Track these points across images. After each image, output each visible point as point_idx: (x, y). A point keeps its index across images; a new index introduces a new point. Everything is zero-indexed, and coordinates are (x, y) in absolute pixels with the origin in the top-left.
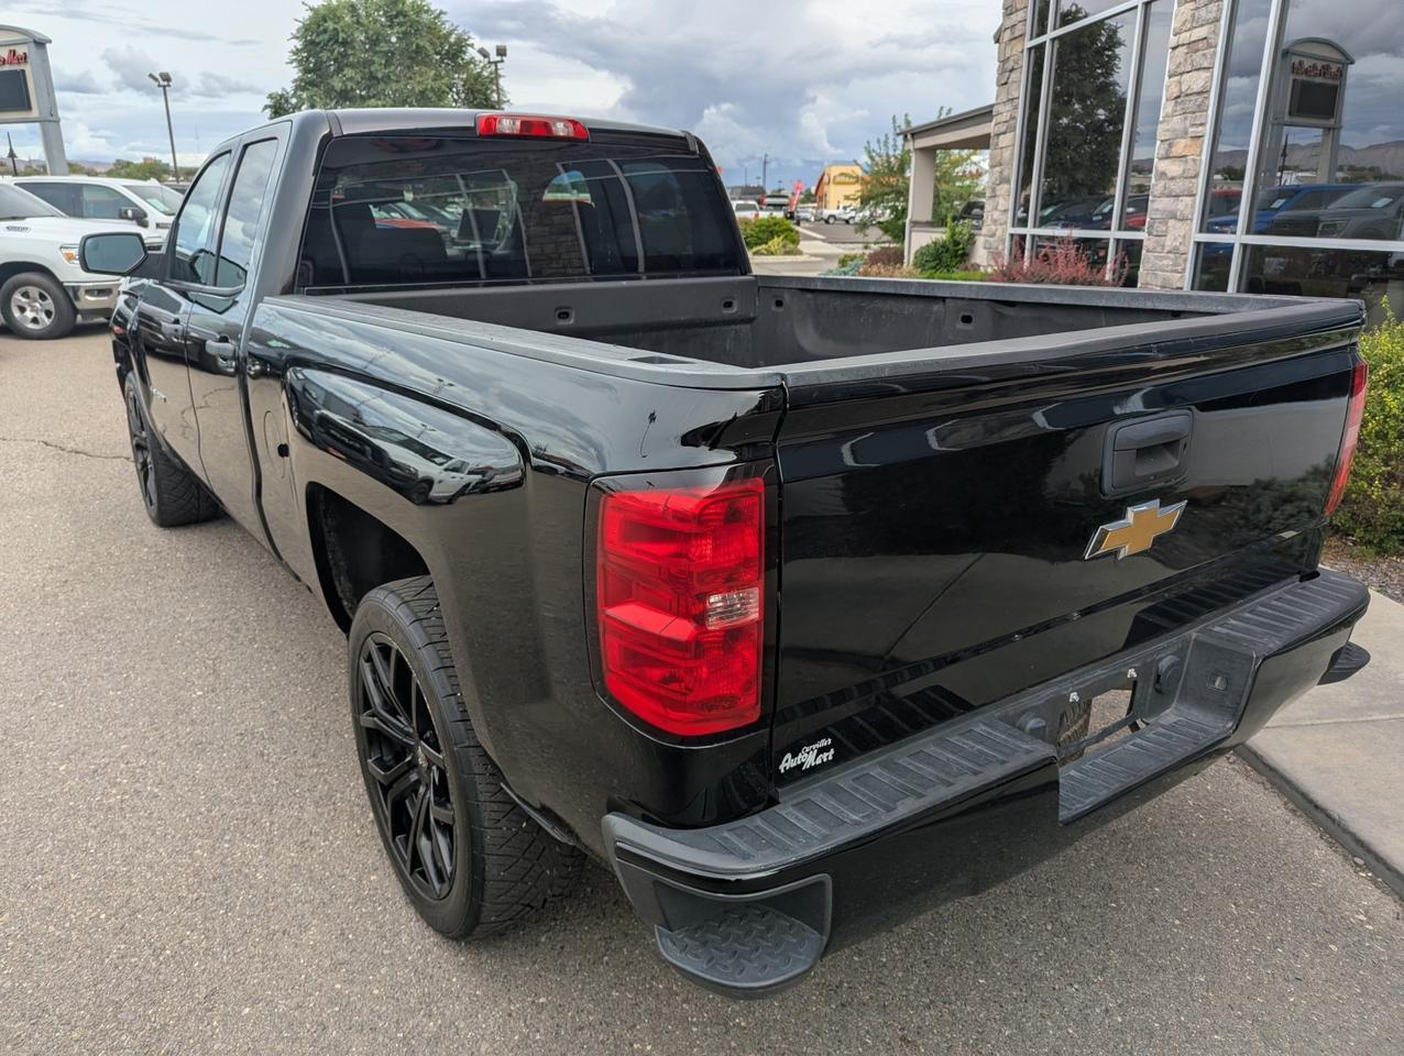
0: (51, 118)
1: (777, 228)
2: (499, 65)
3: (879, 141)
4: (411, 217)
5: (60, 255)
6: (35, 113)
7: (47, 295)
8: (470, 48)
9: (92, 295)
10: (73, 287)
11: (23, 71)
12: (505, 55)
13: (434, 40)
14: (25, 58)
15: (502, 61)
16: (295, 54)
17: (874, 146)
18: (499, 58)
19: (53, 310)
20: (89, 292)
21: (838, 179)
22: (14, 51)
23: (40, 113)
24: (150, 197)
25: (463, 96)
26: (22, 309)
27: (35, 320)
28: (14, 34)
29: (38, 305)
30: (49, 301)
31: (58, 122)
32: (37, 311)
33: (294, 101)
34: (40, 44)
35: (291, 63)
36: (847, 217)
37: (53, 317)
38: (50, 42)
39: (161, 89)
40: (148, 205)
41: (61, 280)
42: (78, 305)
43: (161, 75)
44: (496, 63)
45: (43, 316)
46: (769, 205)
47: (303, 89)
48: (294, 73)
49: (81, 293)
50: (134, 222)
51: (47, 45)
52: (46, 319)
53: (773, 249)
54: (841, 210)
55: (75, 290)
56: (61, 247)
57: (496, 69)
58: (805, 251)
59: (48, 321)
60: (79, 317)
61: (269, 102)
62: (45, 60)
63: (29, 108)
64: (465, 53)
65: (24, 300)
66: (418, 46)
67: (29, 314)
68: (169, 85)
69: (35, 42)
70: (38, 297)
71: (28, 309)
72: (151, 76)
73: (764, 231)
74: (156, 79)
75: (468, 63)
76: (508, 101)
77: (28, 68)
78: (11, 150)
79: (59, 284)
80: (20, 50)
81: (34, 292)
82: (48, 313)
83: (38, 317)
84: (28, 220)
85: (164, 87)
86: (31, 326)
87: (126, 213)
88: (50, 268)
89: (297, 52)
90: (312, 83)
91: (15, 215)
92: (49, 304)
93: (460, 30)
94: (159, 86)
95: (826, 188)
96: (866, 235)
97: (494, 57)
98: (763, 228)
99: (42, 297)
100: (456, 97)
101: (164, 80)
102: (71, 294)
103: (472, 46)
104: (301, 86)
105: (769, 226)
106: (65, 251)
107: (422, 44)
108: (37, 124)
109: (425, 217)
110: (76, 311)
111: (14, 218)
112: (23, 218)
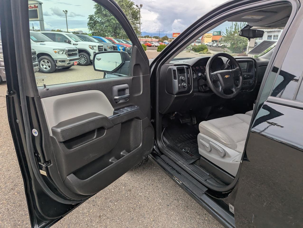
0: (42, 20)
1: (203, 47)
2: (140, 9)
3: (229, 27)
4: (123, 43)
5: (53, 52)
6: (39, 19)
7: (49, 61)
8: (134, 5)
9: (61, 62)
10: (56, 60)
11: (37, 10)
12: (142, 6)
13: (126, 3)
14: (37, 7)
15: (141, 8)
16: (95, 6)
17: (228, 28)
18: (141, 7)
19: (51, 66)
20: (60, 61)
21: (207, 36)
22: (35, 5)
23: (40, 19)
24: (72, 37)
25: (131, 16)
26: (43, 65)
27: (46, 68)
28: (35, 2)
29: (47, 64)
30: (50, 63)
31: (43, 21)
32: (46, 66)
33: (95, 17)
34: (41, 4)
35: (94, 8)
36: (210, 45)
37: (50, 68)
38: (43, 3)
39: (65, 14)
40: (71, 39)
41: (53, 58)
42: (57, 64)
43: (65, 11)
44: (140, 8)
45: (48, 67)
46: (197, 42)
47: (97, 14)
48: (95, 10)
49: (58, 61)
50: (68, 43)
51: (42, 4)
52: (48, 68)
53: (204, 52)
54: (209, 43)
55: (56, 61)
56: (53, 49)
57: (140, 10)
58: (212, 53)
59: (49, 69)
60: (57, 67)
61: (89, 17)
62: (41, 7)
63: (38, 18)
64: (132, 6)
65: (43, 63)
66: (122, 4)
67: (44, 67)
68: (67, 13)
69: (40, 3)
70: (47, 62)
71: (44, 65)
72: (63, 11)
73: (200, 48)
74: (64, 12)
75: (133, 8)
76: (141, 17)
77: (38, 9)
78: (33, 27)
79: (53, 59)
80: (36, 5)
81: (46, 61)
82: (49, 67)
83: (47, 67)
84: (45, 42)
85: (66, 13)
86: (45, 70)
87: (66, 41)
88: (51, 55)
89: (96, 6)
90: (99, 13)
91: (42, 41)
92: (50, 64)
93: (131, 1)
94: (65, 13)
95: (204, 38)
96: (224, 49)
97: (139, 7)
98: (200, 47)
99: (48, 62)
100: (129, 16)
101: (66, 12)
102: (55, 61)
103: (134, 4)
104: (96, 13)
105: (201, 47)
106: (54, 50)
107: (123, 4)
108: (39, 21)
109: (126, 43)
110: (56, 66)
111: (42, 42)
112: (44, 42)
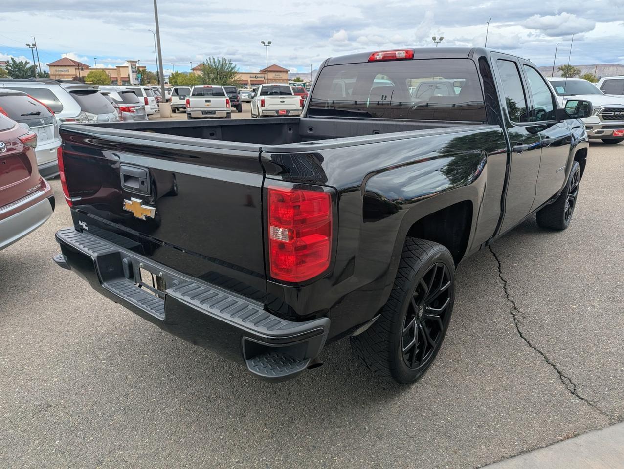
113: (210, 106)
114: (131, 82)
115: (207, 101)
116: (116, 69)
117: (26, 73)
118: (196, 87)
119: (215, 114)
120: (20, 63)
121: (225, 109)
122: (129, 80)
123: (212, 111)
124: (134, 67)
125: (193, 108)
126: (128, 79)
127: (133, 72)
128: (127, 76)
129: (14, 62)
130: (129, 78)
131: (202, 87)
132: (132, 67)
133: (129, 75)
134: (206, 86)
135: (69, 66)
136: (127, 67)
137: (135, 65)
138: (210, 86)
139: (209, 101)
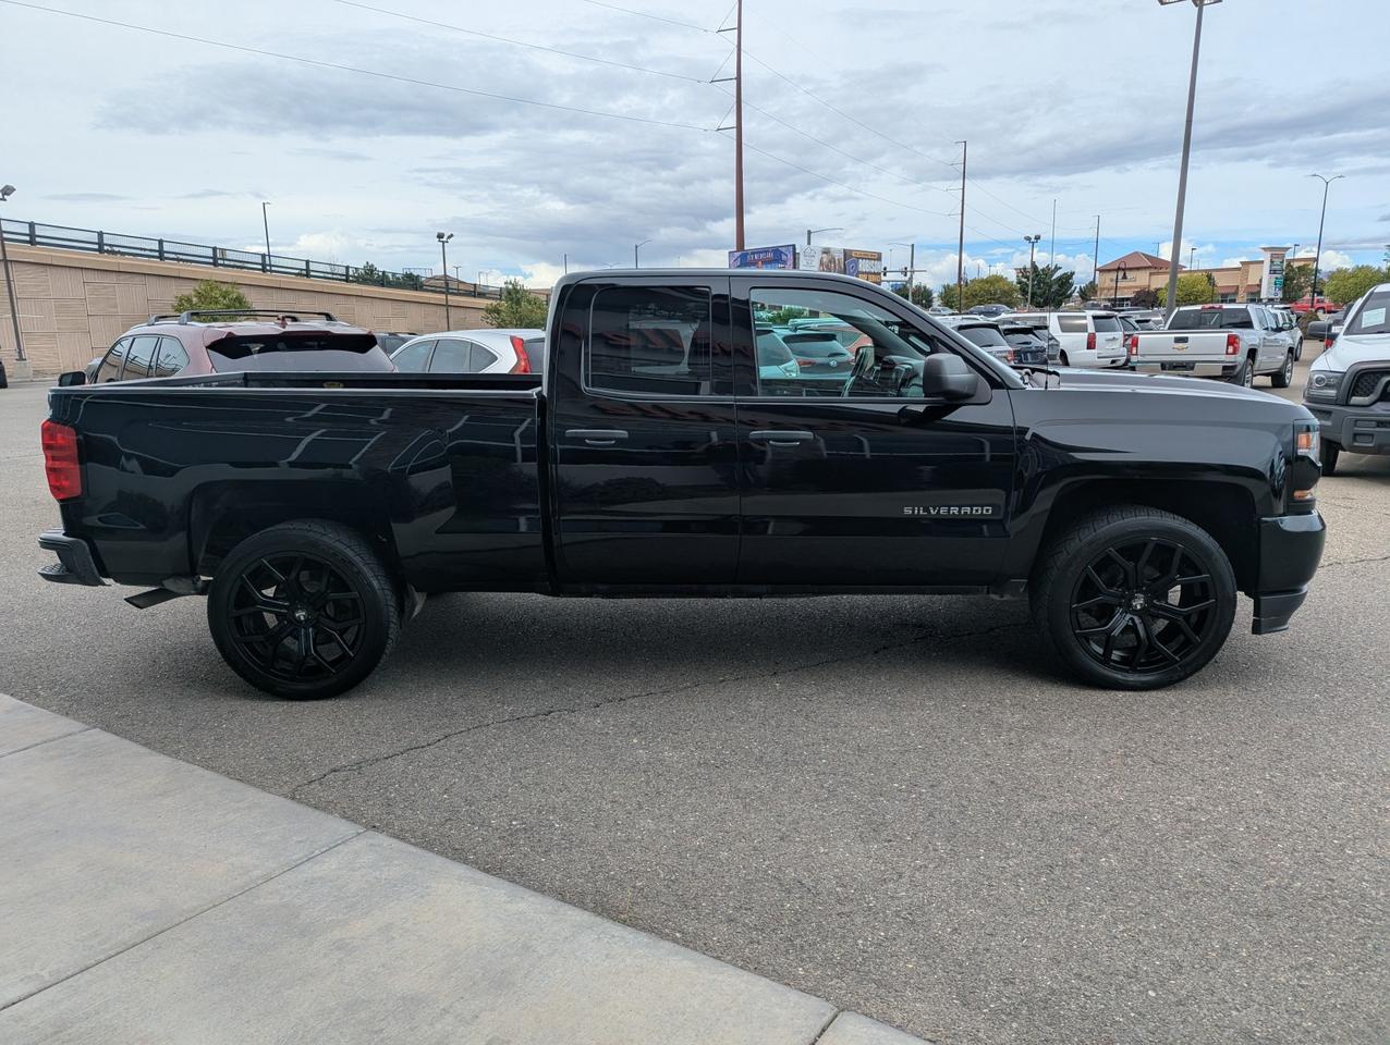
113: (1185, 351)
114: (1263, 295)
115: (1178, 340)
116: (1238, 269)
117: (1050, 287)
118: (1182, 309)
119: (1192, 368)
120: (1043, 270)
121: (1223, 358)
122: (1259, 292)
123: (1188, 362)
124: (1277, 261)
125: (1143, 355)
126: (1257, 289)
127: (1272, 272)
128: (1258, 282)
129: (1034, 267)
130: (1259, 286)
131: (1199, 307)
132: (1272, 262)
133: (1261, 281)
134: (1207, 306)
135: (1138, 269)
136: (1262, 262)
137: (1283, 256)
138: (1217, 306)
139: (1185, 340)
